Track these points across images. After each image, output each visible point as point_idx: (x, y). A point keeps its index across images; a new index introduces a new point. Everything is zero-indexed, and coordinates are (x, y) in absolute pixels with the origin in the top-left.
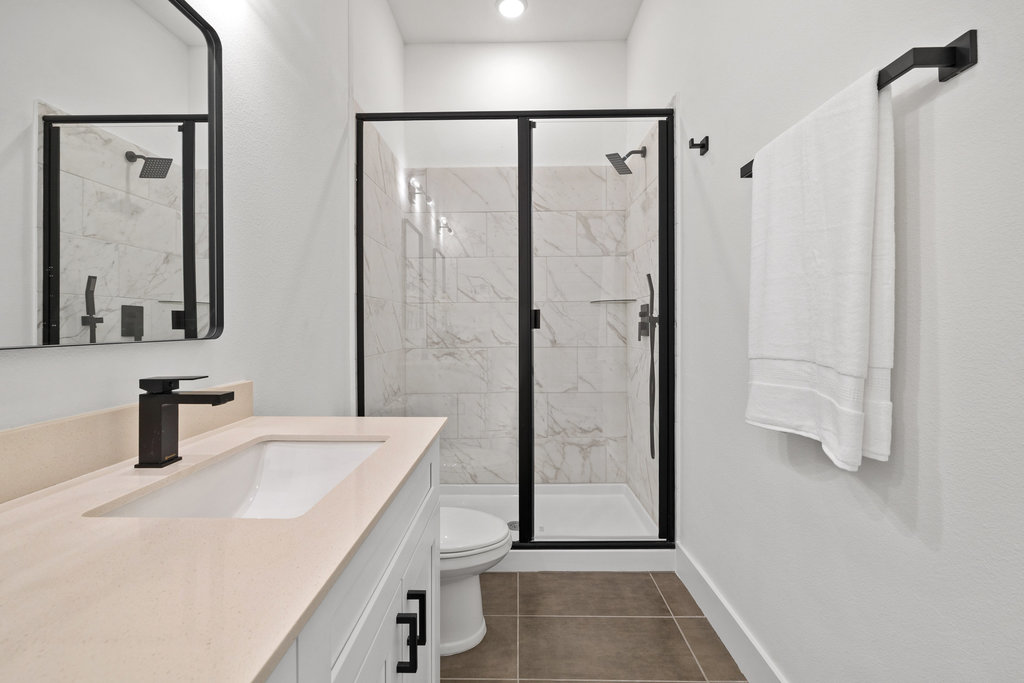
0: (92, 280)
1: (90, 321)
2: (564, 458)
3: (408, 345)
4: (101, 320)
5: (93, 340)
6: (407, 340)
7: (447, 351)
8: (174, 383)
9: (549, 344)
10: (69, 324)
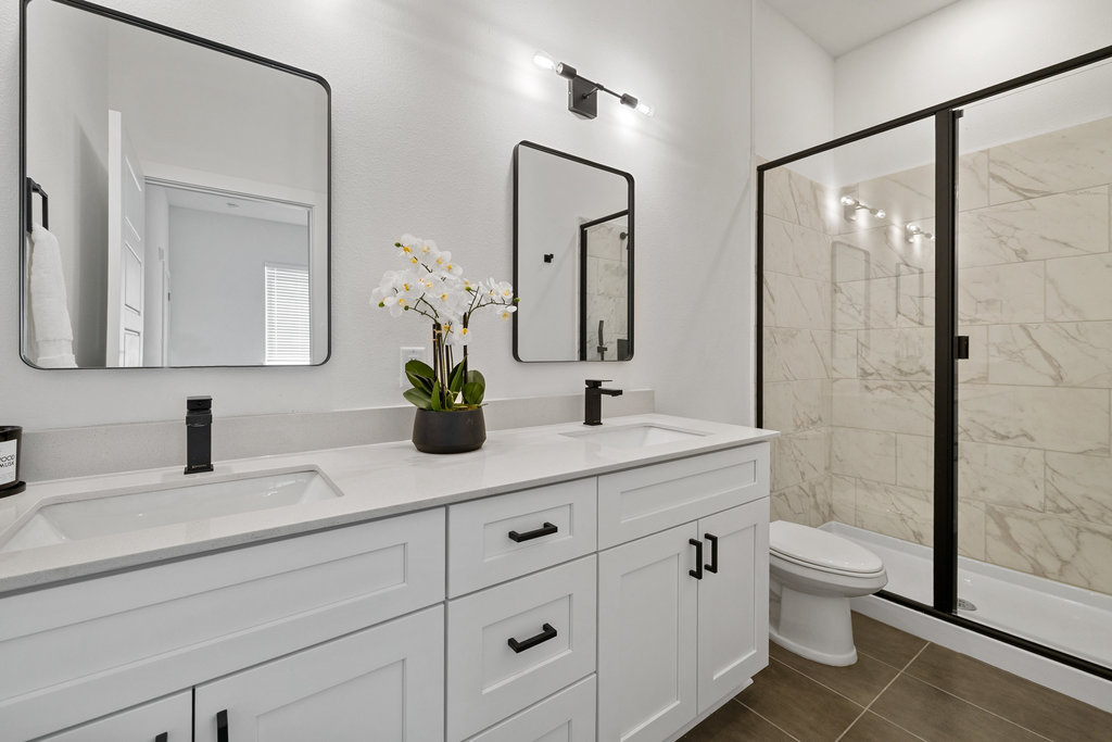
0: (601, 322)
1: (601, 350)
2: (1078, 549)
3: (835, 375)
4: (606, 349)
5: (602, 359)
6: (834, 369)
7: (883, 383)
8: (599, 383)
9: (1051, 382)
10: (591, 352)
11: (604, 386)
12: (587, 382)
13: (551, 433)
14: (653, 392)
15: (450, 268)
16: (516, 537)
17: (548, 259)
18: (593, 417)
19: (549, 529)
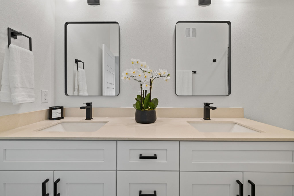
11: (211, 105)
12: (204, 103)
13: (184, 121)
14: (243, 109)
15: (145, 67)
16: (141, 157)
17: (214, 61)
18: (207, 117)
19: (155, 157)
